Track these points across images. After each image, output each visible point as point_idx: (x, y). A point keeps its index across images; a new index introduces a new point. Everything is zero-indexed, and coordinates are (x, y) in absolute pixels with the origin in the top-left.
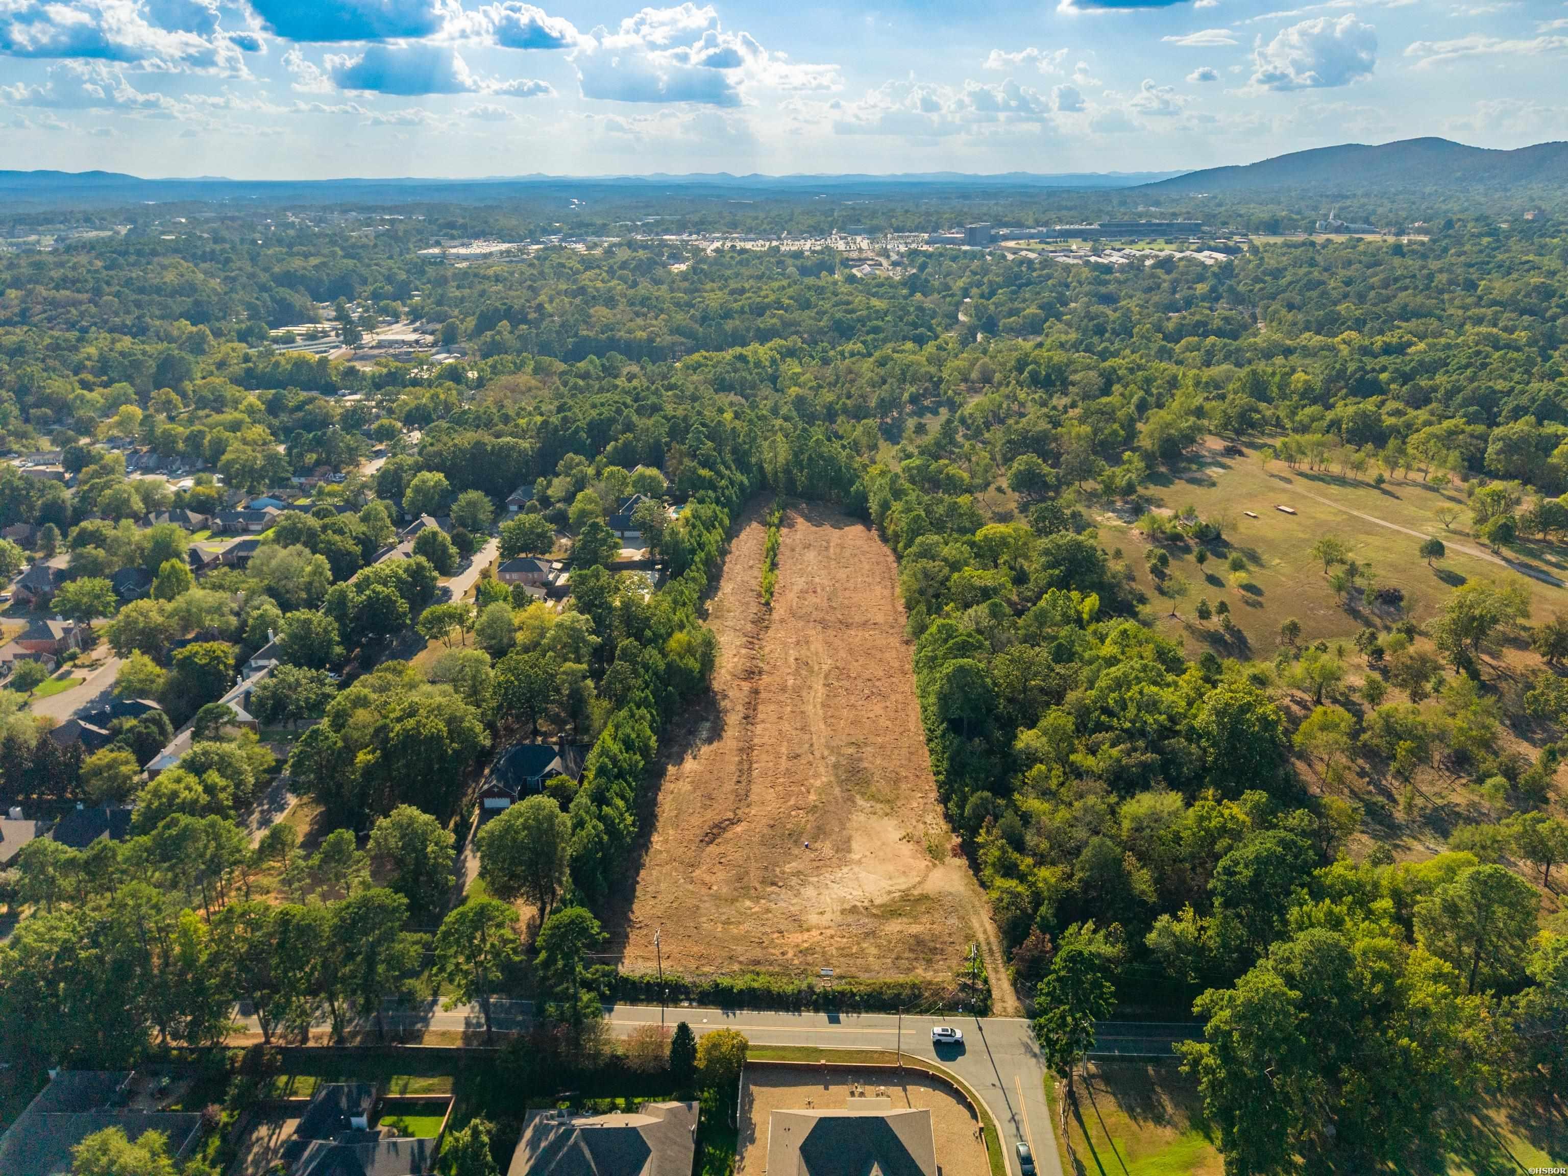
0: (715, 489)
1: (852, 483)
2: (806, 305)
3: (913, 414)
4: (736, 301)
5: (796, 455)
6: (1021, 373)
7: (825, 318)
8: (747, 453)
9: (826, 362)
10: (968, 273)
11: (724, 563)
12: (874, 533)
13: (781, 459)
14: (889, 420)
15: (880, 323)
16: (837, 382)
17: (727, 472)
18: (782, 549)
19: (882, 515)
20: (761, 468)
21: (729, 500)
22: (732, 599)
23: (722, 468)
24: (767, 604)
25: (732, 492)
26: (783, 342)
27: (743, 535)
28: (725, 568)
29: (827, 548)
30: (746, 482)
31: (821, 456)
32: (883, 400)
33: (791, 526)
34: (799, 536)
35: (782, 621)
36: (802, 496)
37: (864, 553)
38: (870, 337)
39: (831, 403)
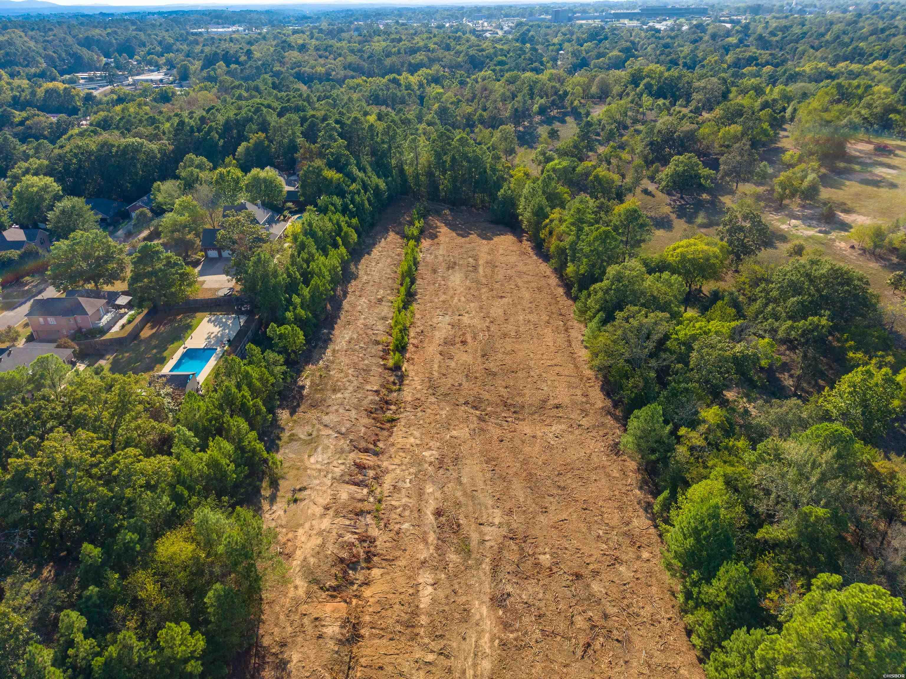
0: (341, 194)
1: (499, 187)
2: (448, 48)
3: (542, 123)
4: (394, 47)
5: (438, 156)
6: (637, 86)
7: (462, 55)
8: (386, 154)
9: (463, 83)
10: (560, 34)
11: (345, 294)
12: (527, 245)
13: (423, 160)
14: (521, 129)
15: (504, 58)
16: (474, 97)
17: (361, 175)
18: (422, 269)
19: (537, 226)
20: (402, 171)
21: (360, 207)
22: (345, 360)
23: (355, 170)
24: (397, 367)
25: (363, 198)
26: (428, 71)
27: (376, 252)
28: (346, 304)
29: (475, 268)
30: (382, 185)
31: (465, 156)
32: (516, 110)
33: (434, 237)
34: (441, 251)
35: (417, 404)
36: (444, 201)
37: (520, 274)
38: (498, 68)
39: (470, 114)
